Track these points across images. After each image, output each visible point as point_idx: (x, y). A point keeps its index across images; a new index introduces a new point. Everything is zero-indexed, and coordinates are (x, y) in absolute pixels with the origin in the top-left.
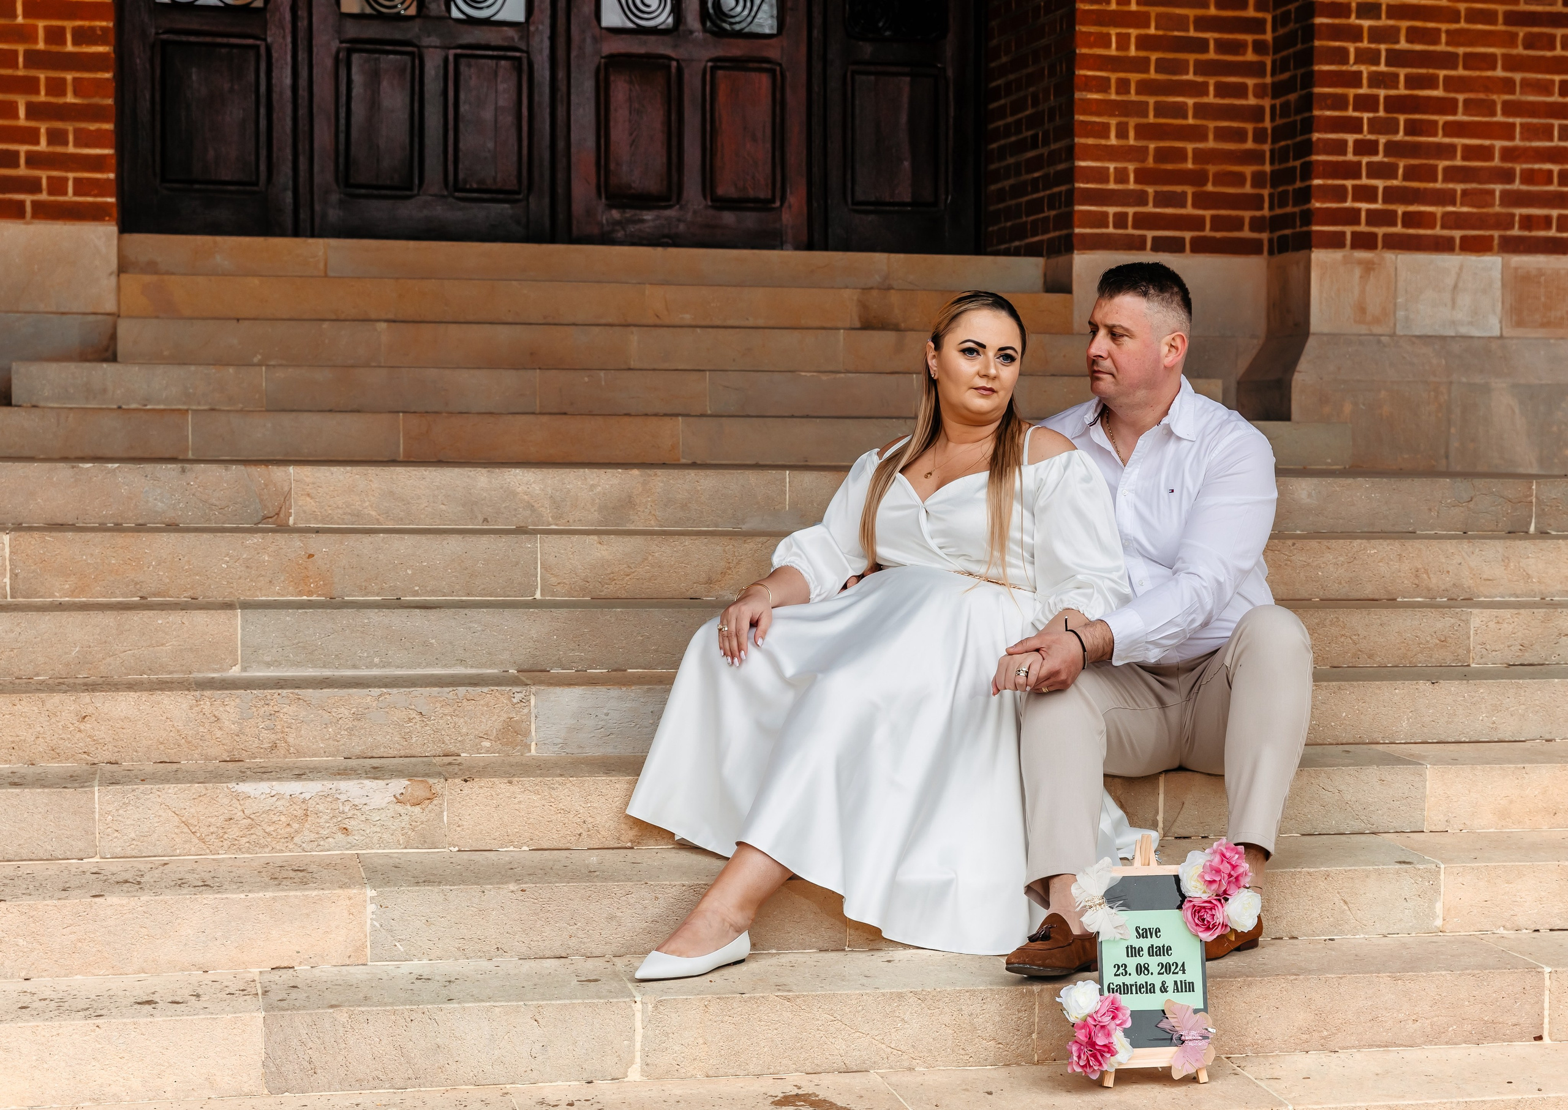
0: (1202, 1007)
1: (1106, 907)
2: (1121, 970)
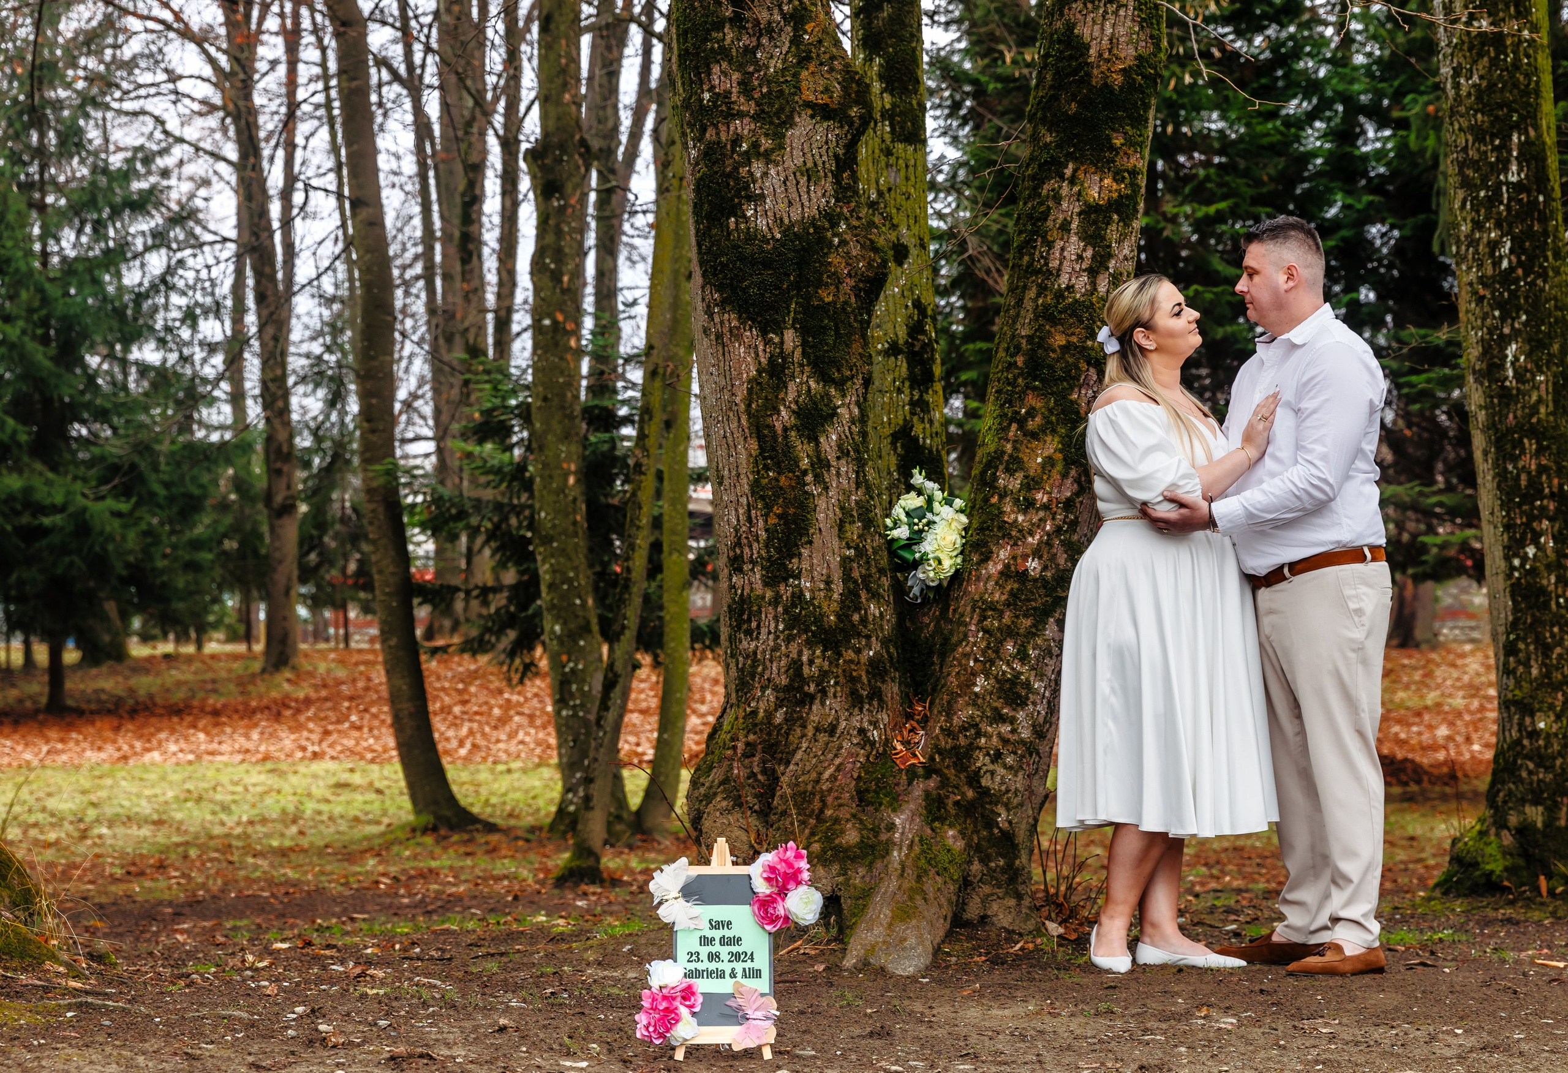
0: (768, 991)
1: (681, 901)
2: (694, 958)
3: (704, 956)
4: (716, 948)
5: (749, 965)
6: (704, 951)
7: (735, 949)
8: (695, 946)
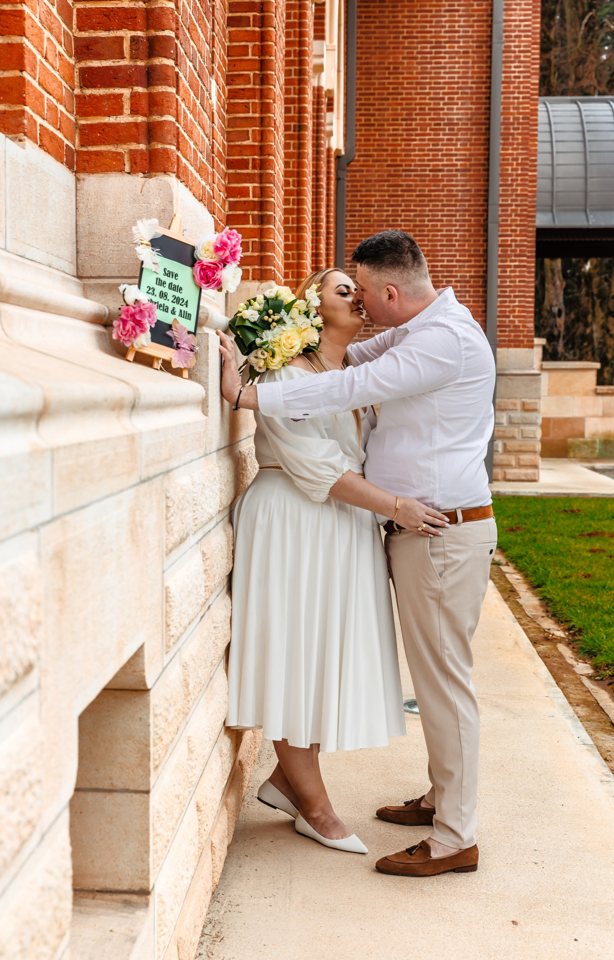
0: (193, 331)
1: (150, 249)
2: (151, 291)
3: (157, 292)
4: (166, 289)
5: (184, 308)
6: (158, 289)
7: (177, 294)
8: (153, 284)
